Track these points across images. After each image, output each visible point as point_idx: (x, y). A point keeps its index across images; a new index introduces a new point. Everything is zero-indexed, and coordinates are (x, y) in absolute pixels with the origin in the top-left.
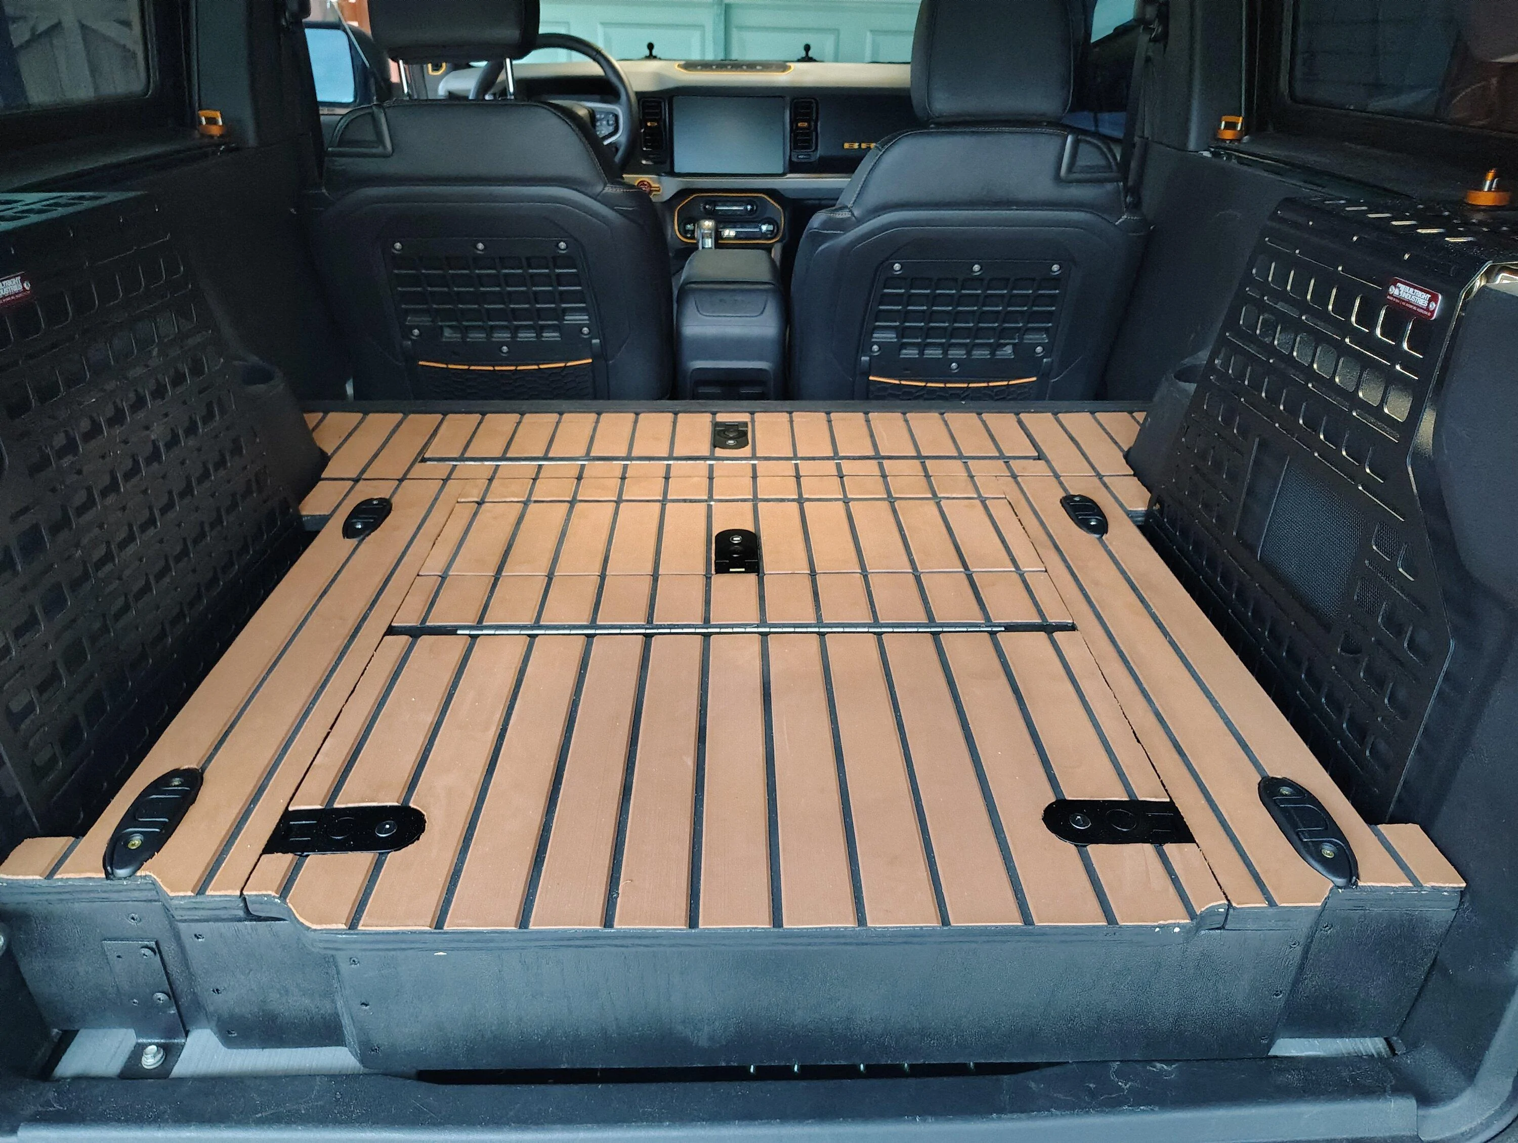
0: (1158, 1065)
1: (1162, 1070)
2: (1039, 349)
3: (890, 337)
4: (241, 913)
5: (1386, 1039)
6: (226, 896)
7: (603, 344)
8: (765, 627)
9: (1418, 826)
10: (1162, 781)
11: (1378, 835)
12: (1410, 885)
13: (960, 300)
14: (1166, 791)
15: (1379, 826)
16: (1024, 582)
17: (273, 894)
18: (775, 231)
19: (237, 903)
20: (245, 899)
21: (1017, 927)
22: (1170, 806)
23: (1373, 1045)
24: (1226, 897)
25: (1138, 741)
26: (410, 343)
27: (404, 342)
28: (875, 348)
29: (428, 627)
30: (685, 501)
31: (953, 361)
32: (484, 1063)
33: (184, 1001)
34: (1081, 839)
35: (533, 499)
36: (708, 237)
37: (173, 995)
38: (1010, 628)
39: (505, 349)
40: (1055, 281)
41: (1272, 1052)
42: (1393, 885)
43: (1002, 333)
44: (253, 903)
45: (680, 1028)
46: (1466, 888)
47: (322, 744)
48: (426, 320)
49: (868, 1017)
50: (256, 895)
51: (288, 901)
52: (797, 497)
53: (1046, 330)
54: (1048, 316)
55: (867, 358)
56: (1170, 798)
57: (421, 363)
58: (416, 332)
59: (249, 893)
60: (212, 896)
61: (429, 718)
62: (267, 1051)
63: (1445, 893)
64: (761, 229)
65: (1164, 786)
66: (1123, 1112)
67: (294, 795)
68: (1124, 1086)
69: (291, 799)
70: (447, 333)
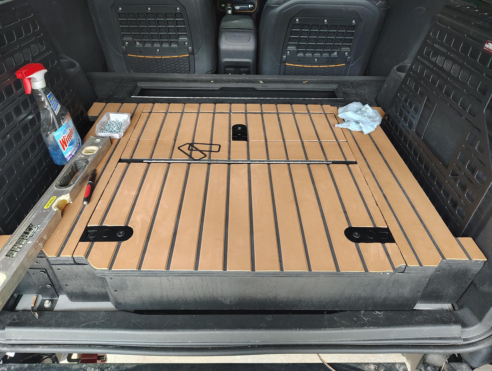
0: (377, 312)
1: (378, 314)
2: (346, 53)
3: (293, 48)
4: (73, 262)
5: (452, 304)
6: (67, 257)
7: (193, 49)
8: (249, 161)
9: (472, 238)
10: (385, 220)
11: (458, 241)
12: (468, 259)
13: (319, 34)
14: (386, 223)
15: (458, 238)
16: (339, 145)
17: (83, 257)
18: (254, 7)
19: (71, 259)
20: (73, 258)
21: (334, 272)
22: (388, 229)
23: (447, 306)
24: (406, 262)
25: (377, 205)
26: (125, 47)
27: (123, 47)
28: (288, 52)
29: (133, 159)
30: (221, 113)
31: (316, 58)
32: (156, 308)
33: (56, 287)
34: (357, 241)
35: (169, 111)
36: (230, 10)
37: (52, 285)
38: (334, 163)
39: (158, 50)
40: (353, 27)
41: (414, 308)
42: (462, 259)
43: (334, 47)
44: (76, 259)
45: (220, 299)
46: (486, 261)
47: (98, 202)
48: (130, 39)
49: (282, 297)
50: (77, 257)
51: (88, 259)
52: (260, 112)
53: (349, 46)
54: (350, 41)
55: (285, 56)
56: (388, 226)
57: (128, 55)
58: (127, 43)
59: (75, 256)
60: (62, 257)
61: (134, 193)
62: (85, 303)
63: (479, 262)
64: (248, 6)
65: (386, 222)
66: (365, 329)
67: (89, 221)
68: (365, 319)
69: (88, 222)
70: (138, 43)
